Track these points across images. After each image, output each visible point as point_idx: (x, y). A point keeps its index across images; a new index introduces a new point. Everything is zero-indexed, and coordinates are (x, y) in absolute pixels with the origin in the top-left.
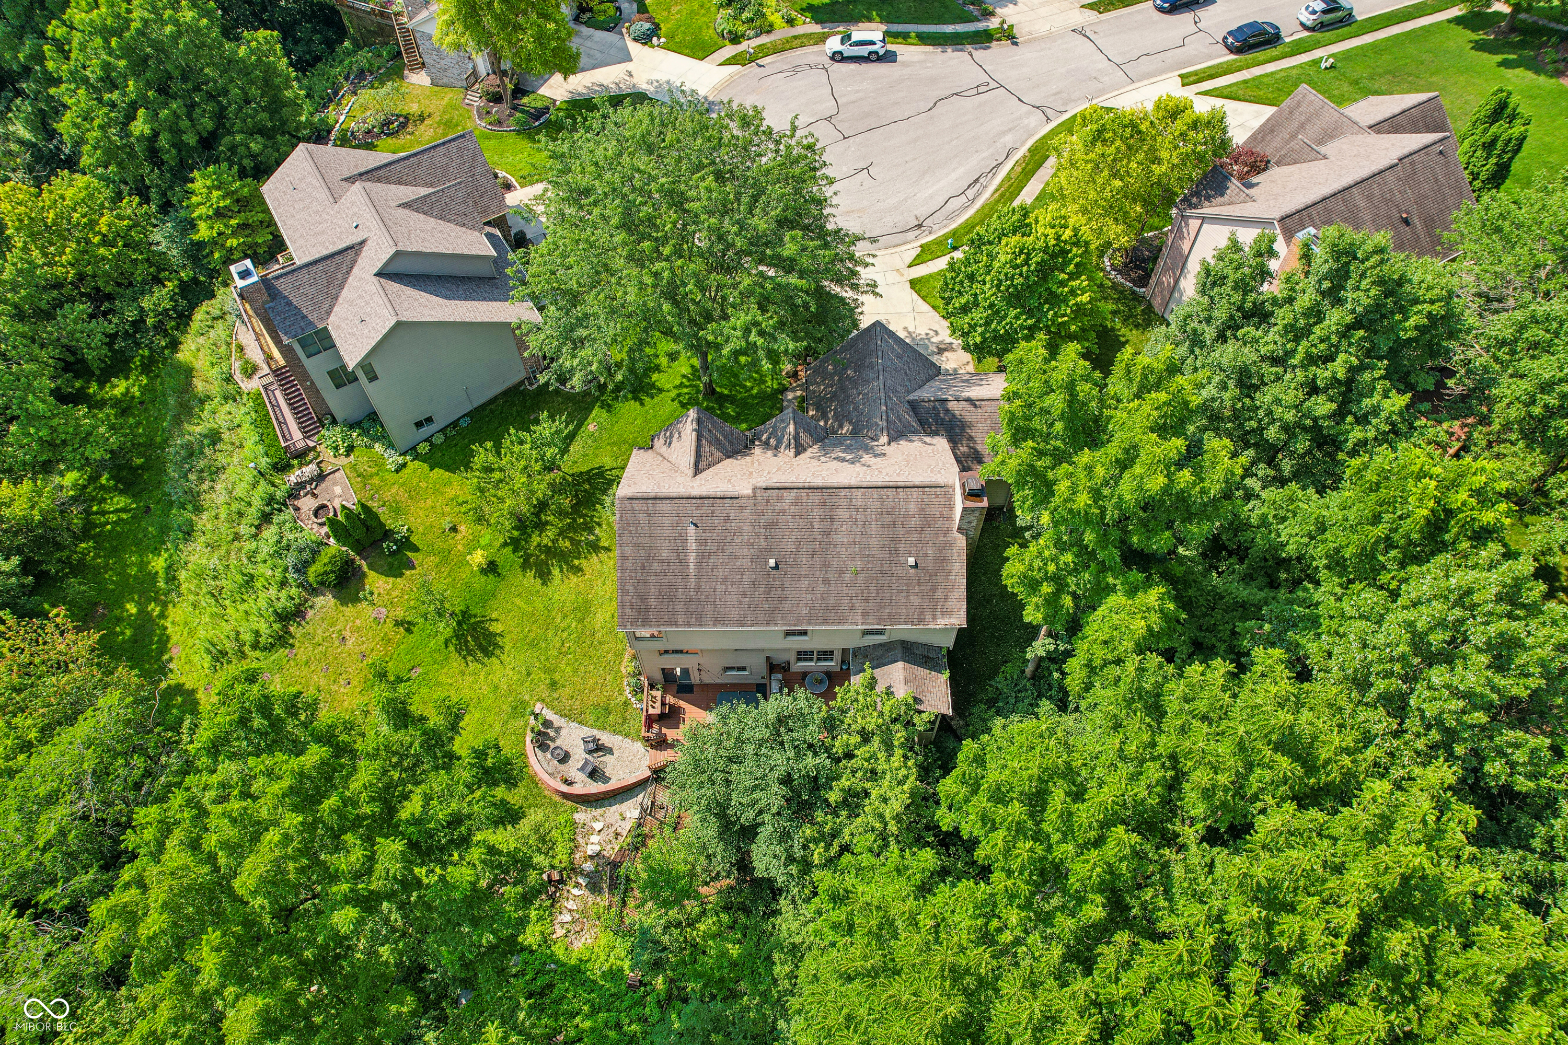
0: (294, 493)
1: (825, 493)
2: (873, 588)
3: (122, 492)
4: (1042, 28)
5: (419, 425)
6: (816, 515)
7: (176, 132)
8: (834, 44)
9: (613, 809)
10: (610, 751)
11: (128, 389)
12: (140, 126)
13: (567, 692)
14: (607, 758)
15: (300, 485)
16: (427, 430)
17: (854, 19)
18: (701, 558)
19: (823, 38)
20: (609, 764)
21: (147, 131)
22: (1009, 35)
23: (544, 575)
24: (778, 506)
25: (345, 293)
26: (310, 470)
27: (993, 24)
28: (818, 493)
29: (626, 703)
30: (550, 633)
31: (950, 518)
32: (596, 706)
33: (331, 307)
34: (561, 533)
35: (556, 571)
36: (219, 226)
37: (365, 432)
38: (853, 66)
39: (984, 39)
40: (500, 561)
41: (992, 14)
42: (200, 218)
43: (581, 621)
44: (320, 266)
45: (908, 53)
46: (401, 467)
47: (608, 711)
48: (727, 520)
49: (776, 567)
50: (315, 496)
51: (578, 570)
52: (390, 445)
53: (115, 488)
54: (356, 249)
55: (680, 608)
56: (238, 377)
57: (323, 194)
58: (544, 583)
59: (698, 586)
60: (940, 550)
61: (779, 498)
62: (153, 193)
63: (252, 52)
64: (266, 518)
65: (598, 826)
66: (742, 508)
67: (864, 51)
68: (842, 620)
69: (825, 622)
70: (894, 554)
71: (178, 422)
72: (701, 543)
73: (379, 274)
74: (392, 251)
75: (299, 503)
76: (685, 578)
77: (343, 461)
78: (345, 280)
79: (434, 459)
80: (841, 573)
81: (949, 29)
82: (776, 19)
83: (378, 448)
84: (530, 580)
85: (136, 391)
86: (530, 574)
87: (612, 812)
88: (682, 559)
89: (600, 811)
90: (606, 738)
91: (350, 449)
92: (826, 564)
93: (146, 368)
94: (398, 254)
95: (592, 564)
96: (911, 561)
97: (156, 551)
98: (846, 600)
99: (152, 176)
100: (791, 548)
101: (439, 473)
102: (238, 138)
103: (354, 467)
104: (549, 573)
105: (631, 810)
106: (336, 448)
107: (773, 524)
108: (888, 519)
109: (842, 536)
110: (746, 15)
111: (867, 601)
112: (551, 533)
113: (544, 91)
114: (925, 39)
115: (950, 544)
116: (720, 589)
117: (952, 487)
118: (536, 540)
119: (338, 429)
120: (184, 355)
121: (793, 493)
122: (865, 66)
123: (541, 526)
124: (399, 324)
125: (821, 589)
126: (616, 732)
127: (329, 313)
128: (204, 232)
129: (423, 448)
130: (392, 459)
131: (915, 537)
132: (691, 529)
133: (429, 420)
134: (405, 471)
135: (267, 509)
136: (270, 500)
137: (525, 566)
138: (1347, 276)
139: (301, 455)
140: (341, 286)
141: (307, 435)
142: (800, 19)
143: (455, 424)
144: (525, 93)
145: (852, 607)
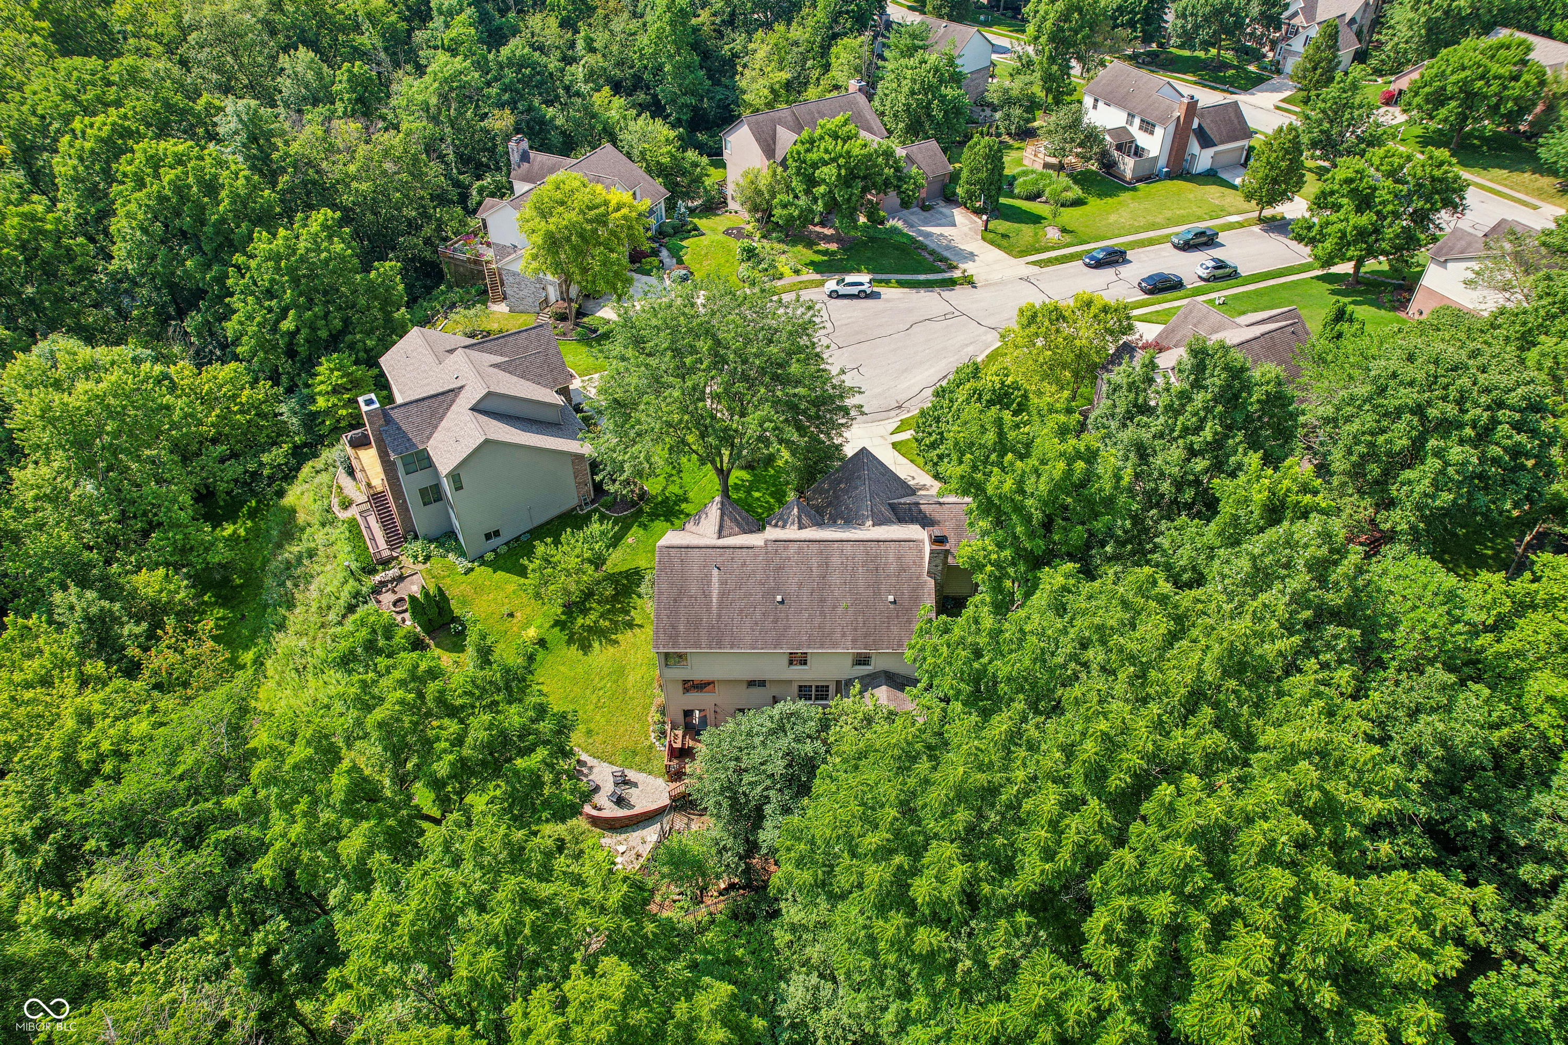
0: (377, 590)
1: (822, 545)
2: (860, 619)
3: (222, 605)
4: (995, 277)
5: (488, 537)
6: (814, 562)
7: (313, 329)
8: (831, 285)
9: (635, 834)
10: (635, 785)
11: (235, 532)
12: (287, 325)
13: (600, 738)
14: (633, 790)
15: (383, 584)
16: (495, 542)
17: (849, 271)
18: (723, 594)
19: (822, 284)
20: (633, 795)
21: (292, 328)
22: (969, 281)
23: (585, 648)
24: (784, 555)
25: (443, 424)
26: (392, 573)
27: (957, 274)
28: (816, 545)
29: (651, 747)
30: (588, 692)
31: (921, 565)
32: (625, 749)
33: (431, 434)
34: (602, 616)
35: (596, 645)
36: (334, 400)
37: (441, 545)
38: (846, 301)
39: (951, 283)
40: (548, 638)
41: (956, 267)
42: (320, 393)
43: (616, 682)
44: (427, 403)
45: (890, 293)
46: (469, 571)
47: (635, 753)
48: (744, 564)
49: (782, 602)
50: (394, 592)
51: (616, 642)
52: (462, 554)
53: (216, 603)
54: (455, 392)
55: (704, 633)
56: (336, 509)
57: (431, 359)
58: (585, 654)
59: (719, 616)
60: (914, 590)
61: (786, 548)
62: (284, 378)
63: (379, 275)
64: (351, 609)
65: (621, 849)
66: (756, 556)
67: (855, 290)
68: (835, 645)
69: (822, 647)
70: (877, 593)
71: (280, 546)
72: (723, 583)
73: (472, 409)
74: (484, 392)
75: (380, 598)
76: (709, 610)
77: (421, 567)
78: (444, 414)
79: (496, 565)
80: (834, 607)
81: (922, 277)
82: (786, 270)
83: (451, 556)
84: (574, 652)
85: (242, 532)
86: (574, 648)
87: (635, 837)
88: (707, 595)
89: (624, 836)
90: (632, 775)
91: (427, 558)
92: (823, 600)
93: (252, 514)
94: (489, 394)
95: (626, 638)
96: (891, 598)
97: (247, 648)
98: (839, 630)
99: (285, 365)
100: (794, 588)
101: (500, 574)
102: (358, 336)
103: (429, 571)
104: (590, 646)
105: (651, 834)
106: (416, 557)
107: (780, 568)
108: (871, 566)
109: (835, 578)
110: (762, 266)
111: (855, 630)
112: (593, 616)
113: (600, 314)
114: (901, 284)
115: (922, 585)
116: (737, 619)
117: (922, 541)
118: (580, 621)
119: (419, 543)
120: (289, 500)
121: (796, 545)
122: (855, 301)
123: (585, 612)
124: (487, 441)
125: (818, 620)
126: (641, 770)
127: (429, 438)
128: (321, 403)
129: (490, 556)
130: (462, 564)
131: (894, 580)
132: (715, 572)
133: (497, 533)
134: (473, 574)
135: (354, 601)
136: (357, 595)
137: (570, 641)
138: (1204, 368)
139: (386, 563)
140: (441, 419)
141: (392, 547)
142: (805, 270)
143: (517, 539)
144: (585, 315)
145: (844, 635)
